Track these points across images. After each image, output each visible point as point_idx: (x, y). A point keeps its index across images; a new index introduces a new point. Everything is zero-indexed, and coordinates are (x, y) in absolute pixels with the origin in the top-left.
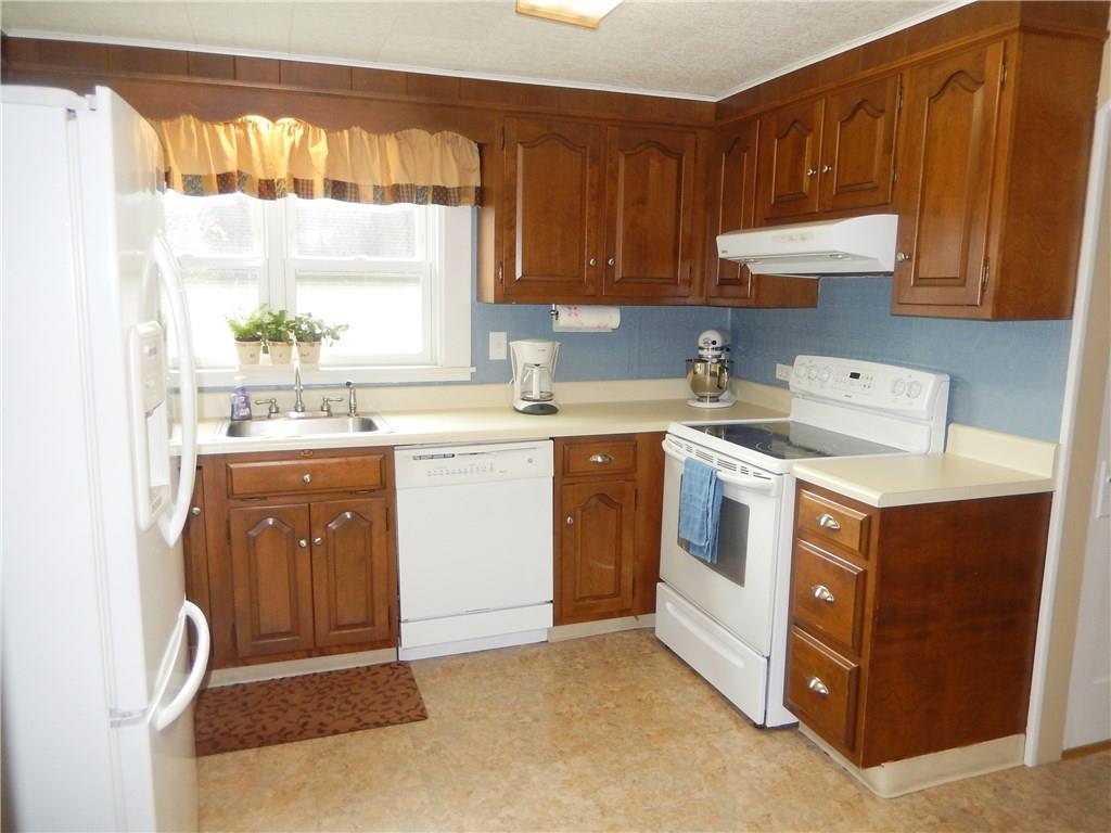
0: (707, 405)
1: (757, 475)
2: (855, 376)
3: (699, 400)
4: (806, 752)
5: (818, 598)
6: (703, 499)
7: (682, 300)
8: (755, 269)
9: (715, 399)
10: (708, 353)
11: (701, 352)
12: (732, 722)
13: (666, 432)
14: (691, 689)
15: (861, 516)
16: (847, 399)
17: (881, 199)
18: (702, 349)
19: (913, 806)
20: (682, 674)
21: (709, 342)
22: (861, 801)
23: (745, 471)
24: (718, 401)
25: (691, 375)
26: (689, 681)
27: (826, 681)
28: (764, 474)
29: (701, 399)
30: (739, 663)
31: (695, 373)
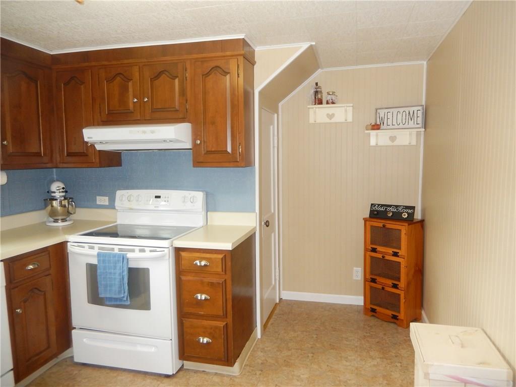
0: (60, 224)
1: (151, 251)
2: (157, 197)
3: (54, 222)
4: (195, 375)
5: (201, 299)
6: (118, 271)
7: (44, 165)
8: (98, 147)
9: (64, 220)
10: (58, 195)
11: (53, 194)
12: (156, 381)
13: (68, 242)
14: (119, 378)
15: (221, 256)
16: (156, 209)
17: (181, 116)
18: (54, 192)
19: (249, 372)
20: (107, 373)
21: (57, 188)
22: (234, 381)
23: (142, 251)
24: (66, 221)
25: (49, 208)
26: (115, 375)
27: (209, 335)
28: (158, 249)
29: (56, 221)
30: (153, 350)
31: (52, 206)
